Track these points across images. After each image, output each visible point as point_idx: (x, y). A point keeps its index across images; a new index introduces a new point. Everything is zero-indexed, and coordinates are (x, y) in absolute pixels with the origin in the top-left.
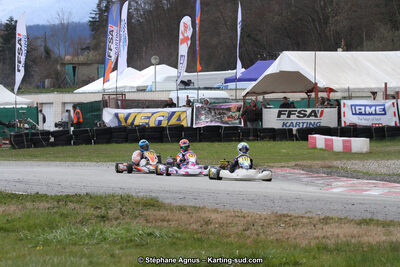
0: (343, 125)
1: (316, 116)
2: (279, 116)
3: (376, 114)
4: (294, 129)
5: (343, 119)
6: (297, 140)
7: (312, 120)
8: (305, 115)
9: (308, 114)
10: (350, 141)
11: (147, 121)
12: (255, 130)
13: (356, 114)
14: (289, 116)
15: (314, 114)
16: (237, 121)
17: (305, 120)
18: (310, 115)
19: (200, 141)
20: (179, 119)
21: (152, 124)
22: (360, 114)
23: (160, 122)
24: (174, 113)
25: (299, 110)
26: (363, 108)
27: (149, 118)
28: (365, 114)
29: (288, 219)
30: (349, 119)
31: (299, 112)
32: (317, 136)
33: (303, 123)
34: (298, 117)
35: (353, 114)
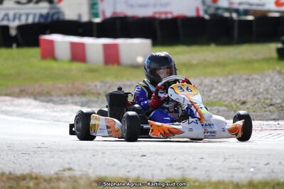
5: (100, 6)
6: (19, 45)
7: (44, 8)
17: (31, 8)
32: (56, 38)
33: (27, 15)
34: (18, 3)
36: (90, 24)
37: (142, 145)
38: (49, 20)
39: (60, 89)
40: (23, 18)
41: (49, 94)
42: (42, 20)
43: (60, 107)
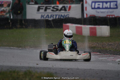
0: (85, 16)
1: (65, 10)
3: (110, 8)
5: (85, 12)
7: (63, 13)
8: (57, 10)
9: (59, 8)
10: (95, 28)
12: (21, 20)
13: (95, 8)
14: (46, 10)
15: (64, 9)
16: (8, 15)
17: (58, 13)
18: (61, 9)
22: (99, 8)
26: (101, 4)
28: (103, 8)
30: (89, 12)
31: (53, 8)
33: (56, 15)
34: (53, 10)
35: (92, 8)
38: (65, 17)
40: (55, 17)
42: (62, 18)
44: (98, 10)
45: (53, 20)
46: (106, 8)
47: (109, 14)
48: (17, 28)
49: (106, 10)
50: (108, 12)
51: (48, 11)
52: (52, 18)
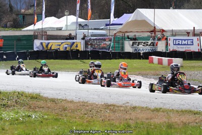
1: (153, 45)
2: (133, 45)
3: (188, 45)
4: (141, 52)
6: (143, 59)
7: (151, 47)
8: (147, 45)
9: (149, 44)
10: (172, 60)
11: (59, 47)
13: (176, 45)
14: (138, 45)
17: (147, 47)
18: (150, 45)
19: (89, 59)
20: (77, 46)
21: (62, 49)
22: (179, 44)
23: (66, 48)
24: (74, 43)
25: (144, 42)
26: (181, 41)
27: (60, 45)
28: (182, 45)
29: (112, 108)
31: (144, 43)
32: (153, 57)
33: (146, 49)
34: (143, 45)
35: (174, 45)
36: (165, 52)
37: (168, 95)
39: (151, 73)
41: (147, 75)
42: (151, 51)
43: (148, 79)
44: (179, 46)
45: (143, 53)
46: (185, 45)
47: (187, 49)
48: (116, 59)
49: (185, 46)
50: (186, 48)
51: (140, 46)
52: (143, 52)
